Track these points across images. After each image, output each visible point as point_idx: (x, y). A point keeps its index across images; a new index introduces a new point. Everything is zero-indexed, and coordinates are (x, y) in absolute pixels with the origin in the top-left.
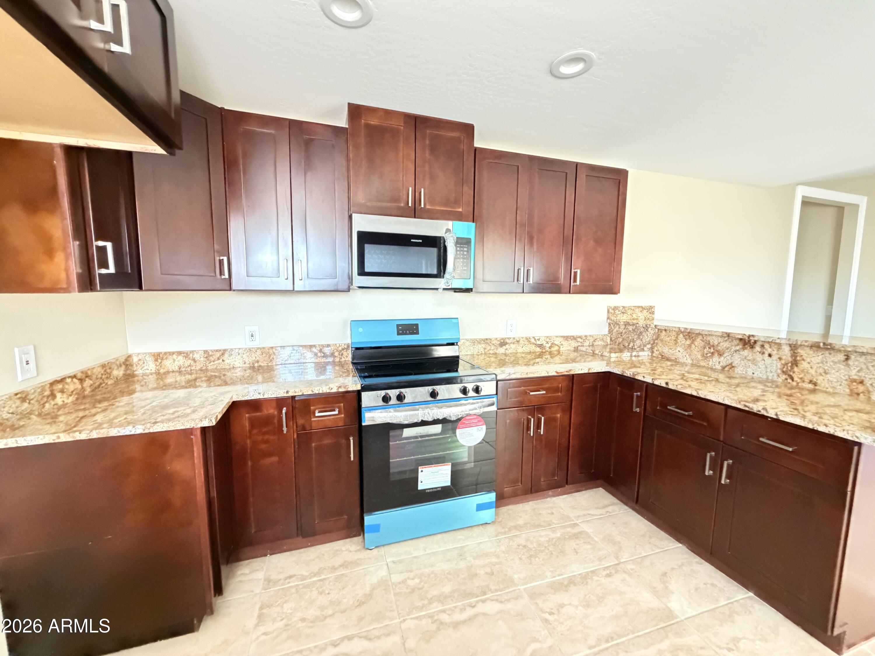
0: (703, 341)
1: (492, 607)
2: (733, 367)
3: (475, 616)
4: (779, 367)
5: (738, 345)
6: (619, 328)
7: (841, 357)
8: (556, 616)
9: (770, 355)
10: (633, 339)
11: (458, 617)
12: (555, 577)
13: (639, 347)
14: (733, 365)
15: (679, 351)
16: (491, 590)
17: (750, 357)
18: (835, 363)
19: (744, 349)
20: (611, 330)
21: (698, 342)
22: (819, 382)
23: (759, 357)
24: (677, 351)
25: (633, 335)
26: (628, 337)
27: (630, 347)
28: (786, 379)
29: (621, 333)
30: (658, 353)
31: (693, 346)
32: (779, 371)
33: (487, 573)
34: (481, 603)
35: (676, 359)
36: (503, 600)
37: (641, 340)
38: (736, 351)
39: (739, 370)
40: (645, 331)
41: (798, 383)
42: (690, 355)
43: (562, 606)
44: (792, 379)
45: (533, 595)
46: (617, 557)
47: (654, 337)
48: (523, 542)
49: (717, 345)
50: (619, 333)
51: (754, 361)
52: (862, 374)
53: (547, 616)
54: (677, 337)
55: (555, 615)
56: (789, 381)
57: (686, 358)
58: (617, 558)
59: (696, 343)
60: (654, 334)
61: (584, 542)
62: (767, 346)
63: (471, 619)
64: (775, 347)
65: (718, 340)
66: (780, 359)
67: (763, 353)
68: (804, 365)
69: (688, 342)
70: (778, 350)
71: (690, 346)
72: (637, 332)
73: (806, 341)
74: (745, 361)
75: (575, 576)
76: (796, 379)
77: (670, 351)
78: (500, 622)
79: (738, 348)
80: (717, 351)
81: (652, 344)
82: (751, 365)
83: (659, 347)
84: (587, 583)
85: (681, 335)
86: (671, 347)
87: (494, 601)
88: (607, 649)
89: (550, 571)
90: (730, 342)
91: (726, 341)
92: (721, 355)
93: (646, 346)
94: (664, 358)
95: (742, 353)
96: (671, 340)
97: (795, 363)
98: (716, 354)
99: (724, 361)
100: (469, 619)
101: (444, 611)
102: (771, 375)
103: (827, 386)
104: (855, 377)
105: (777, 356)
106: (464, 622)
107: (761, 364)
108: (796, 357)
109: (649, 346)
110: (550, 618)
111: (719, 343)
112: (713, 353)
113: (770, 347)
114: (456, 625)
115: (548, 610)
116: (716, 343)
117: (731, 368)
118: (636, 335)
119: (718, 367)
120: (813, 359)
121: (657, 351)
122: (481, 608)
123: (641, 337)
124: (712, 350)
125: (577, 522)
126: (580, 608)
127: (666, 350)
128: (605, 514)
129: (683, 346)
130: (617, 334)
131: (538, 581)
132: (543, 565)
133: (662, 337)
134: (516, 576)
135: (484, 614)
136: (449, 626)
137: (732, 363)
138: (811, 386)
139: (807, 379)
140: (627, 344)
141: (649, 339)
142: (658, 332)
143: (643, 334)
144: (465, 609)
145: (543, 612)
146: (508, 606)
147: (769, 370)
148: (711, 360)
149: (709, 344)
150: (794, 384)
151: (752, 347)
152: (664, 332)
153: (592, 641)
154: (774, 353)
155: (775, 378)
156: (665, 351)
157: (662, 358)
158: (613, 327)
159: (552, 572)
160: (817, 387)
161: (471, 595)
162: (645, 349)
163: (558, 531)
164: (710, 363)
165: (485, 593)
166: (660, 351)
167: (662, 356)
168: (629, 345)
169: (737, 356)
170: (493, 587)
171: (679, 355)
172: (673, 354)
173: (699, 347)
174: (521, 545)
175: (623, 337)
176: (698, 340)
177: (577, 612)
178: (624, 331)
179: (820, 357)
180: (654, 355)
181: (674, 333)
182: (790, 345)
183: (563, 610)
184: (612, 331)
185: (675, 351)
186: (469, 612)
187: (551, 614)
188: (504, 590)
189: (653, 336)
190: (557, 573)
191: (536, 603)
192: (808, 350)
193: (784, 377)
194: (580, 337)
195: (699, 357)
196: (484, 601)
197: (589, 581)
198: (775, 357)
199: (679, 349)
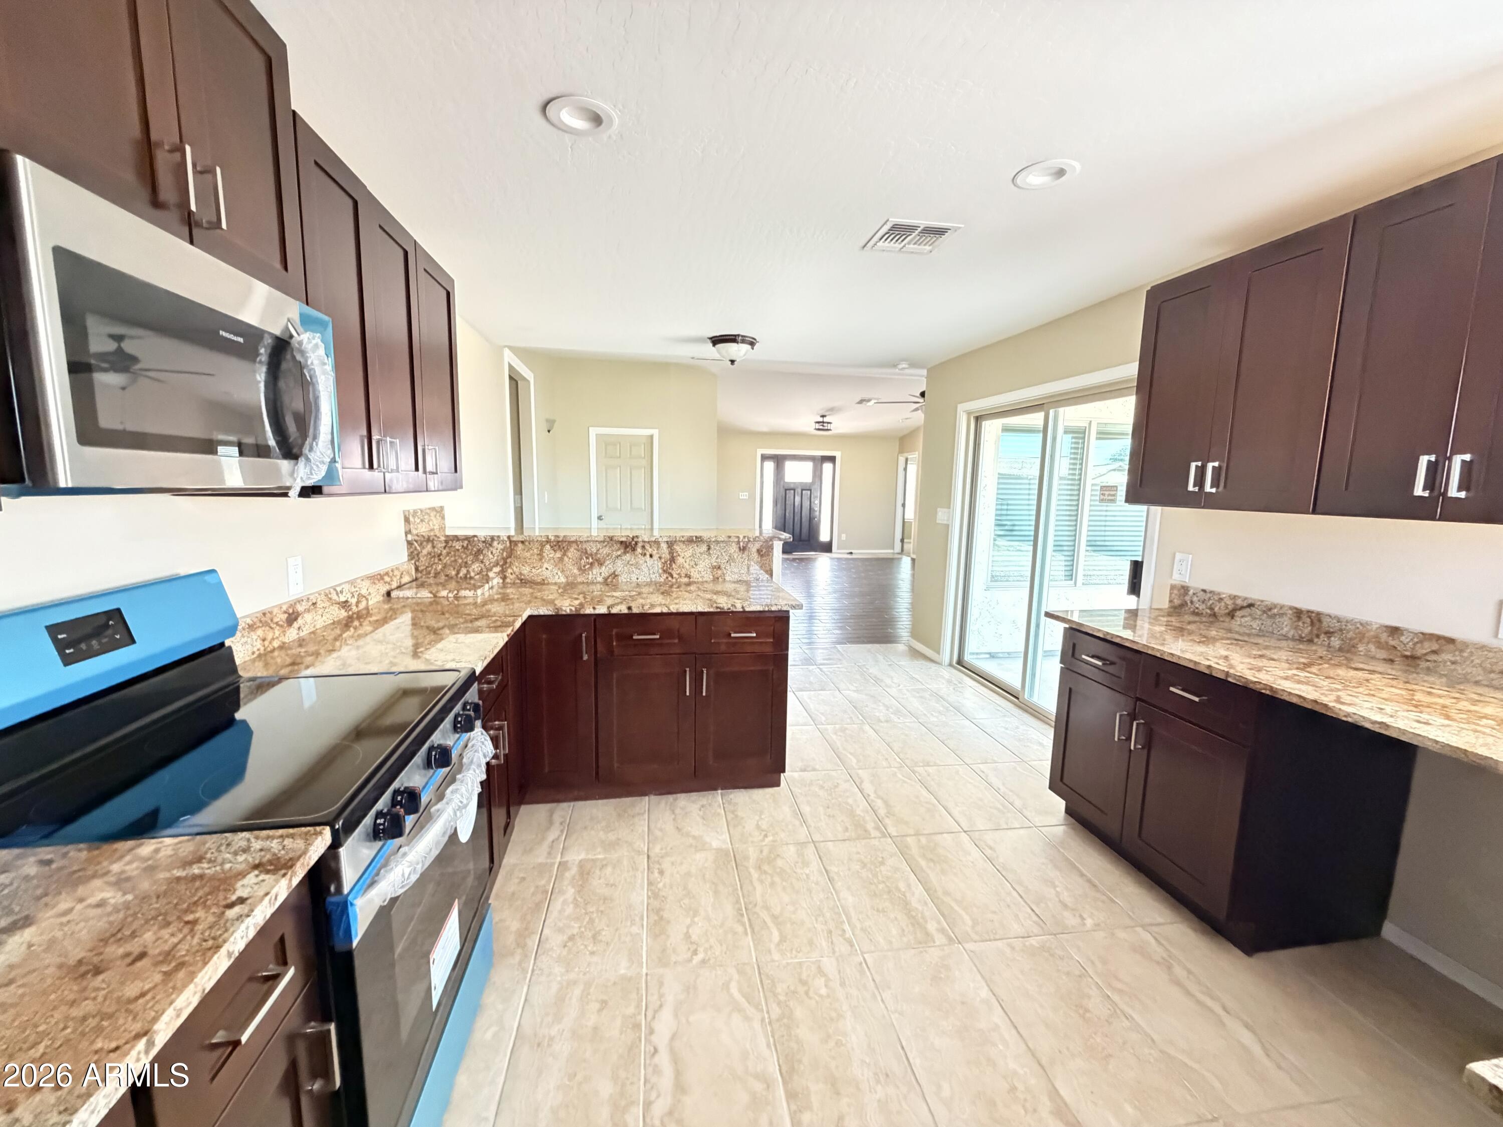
0: (578, 551)
1: (665, 1025)
2: (616, 576)
3: (672, 1051)
4: (660, 566)
5: (619, 549)
6: (434, 547)
7: (704, 548)
8: (701, 949)
9: (651, 556)
10: (466, 563)
11: (666, 1081)
12: (643, 925)
13: (478, 574)
14: (616, 573)
15: (547, 569)
16: (634, 1015)
17: (633, 561)
18: (701, 554)
19: (625, 553)
20: (416, 552)
21: (572, 552)
22: (692, 574)
23: (641, 560)
24: (544, 569)
25: (464, 556)
26: (455, 561)
27: (459, 576)
28: (667, 578)
29: (439, 556)
30: (514, 576)
31: (566, 559)
32: (661, 571)
33: (600, 1010)
34: (654, 1038)
35: (543, 580)
36: (659, 1003)
37: (482, 562)
38: (617, 557)
39: (623, 578)
40: (488, 548)
41: (677, 580)
42: (563, 571)
43: (687, 936)
44: (672, 576)
45: (663, 959)
46: (639, 851)
47: (505, 554)
48: (561, 938)
49: (596, 553)
50: (434, 557)
51: (637, 566)
52: (719, 560)
53: (697, 959)
54: (541, 550)
55: (699, 949)
56: (670, 579)
57: (557, 577)
58: (639, 853)
59: (569, 554)
60: (503, 550)
61: (601, 869)
62: (647, 546)
63: (676, 1060)
64: (655, 547)
65: (596, 546)
66: (660, 558)
67: (645, 554)
68: (680, 560)
69: (558, 555)
70: (658, 550)
71: (561, 559)
72: (472, 549)
73: (683, 537)
74: (628, 566)
75: (648, 904)
76: (675, 576)
77: (533, 570)
78: (691, 1019)
79: (619, 553)
80: (597, 560)
81: (502, 566)
82: (634, 569)
83: (515, 568)
84: (665, 898)
85: (548, 547)
86: (535, 565)
87: (656, 1016)
88: (749, 920)
89: (631, 926)
90: (610, 547)
91: (606, 546)
92: (601, 564)
93: (491, 570)
94: (524, 582)
95: (623, 558)
96: (532, 555)
97: (673, 560)
98: (596, 564)
99: (605, 571)
100: (676, 1063)
101: (648, 1105)
102: (654, 576)
103: (698, 576)
104: (715, 564)
105: (658, 556)
106: (678, 1074)
107: (644, 567)
108: (673, 554)
109: (497, 569)
110: (701, 956)
111: (598, 550)
112: (591, 564)
113: (651, 547)
114: (680, 1088)
115: (689, 954)
116: (594, 550)
117: (614, 578)
118: (471, 554)
119: (600, 579)
120: (686, 554)
121: (511, 574)
122: (661, 1038)
123: (481, 557)
124: (591, 560)
125: (558, 859)
126: (696, 919)
127: (526, 570)
128: (564, 827)
129: (552, 561)
130: (431, 558)
131: (642, 946)
132: (617, 930)
133: (519, 553)
134: (623, 971)
135: (673, 1037)
136: (679, 1101)
137: (614, 572)
138: (686, 580)
139: (684, 572)
140: (454, 573)
141: (496, 558)
142: (511, 545)
143: (484, 552)
144: (656, 1066)
145: (690, 960)
146: (670, 999)
147: (651, 572)
148: (590, 573)
149: (586, 553)
150: (674, 580)
151: (634, 550)
152: (520, 545)
153: (740, 929)
154: (654, 553)
155: (658, 579)
156: (526, 572)
157: (521, 583)
158: (418, 548)
159: (633, 924)
160: (691, 580)
161: (632, 1048)
162: (491, 574)
163: (564, 888)
164: (590, 577)
165: (637, 1026)
166: (517, 573)
167: (521, 580)
168: (458, 573)
169: (619, 563)
170: (631, 1010)
171: (547, 574)
172: (538, 575)
173: (574, 558)
174: (567, 942)
175: (445, 561)
176: (572, 550)
177: (700, 924)
178: (444, 552)
179: (691, 551)
180: (508, 580)
181: (537, 545)
182: (667, 542)
183: (694, 938)
184: (418, 555)
185: (540, 570)
186: (663, 1059)
187: (695, 952)
188: (642, 995)
189: (502, 554)
190: (637, 919)
191: (675, 963)
192: (681, 544)
193: (665, 576)
194: (387, 574)
195: (576, 571)
196: (651, 1032)
197: (662, 893)
198: (656, 557)
199: (546, 565)
